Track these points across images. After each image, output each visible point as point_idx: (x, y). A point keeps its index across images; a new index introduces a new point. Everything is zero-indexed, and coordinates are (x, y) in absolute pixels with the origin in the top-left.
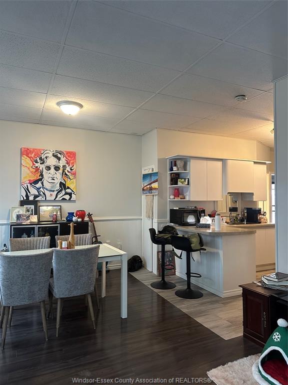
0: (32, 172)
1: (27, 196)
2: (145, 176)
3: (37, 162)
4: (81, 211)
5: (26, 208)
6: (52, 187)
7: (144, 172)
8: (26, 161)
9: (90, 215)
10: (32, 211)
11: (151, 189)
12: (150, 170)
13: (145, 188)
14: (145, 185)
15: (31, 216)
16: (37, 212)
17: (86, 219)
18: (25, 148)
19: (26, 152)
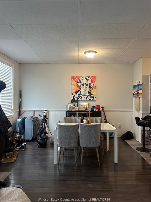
0: (76, 87)
1: (74, 98)
2: (135, 86)
3: (78, 82)
4: (98, 106)
5: (74, 104)
6: (85, 94)
7: (134, 84)
8: (74, 82)
9: (102, 108)
10: (76, 105)
11: (138, 94)
12: (138, 83)
13: (135, 93)
14: (135, 91)
15: (76, 107)
16: (78, 105)
17: (101, 110)
18: (73, 76)
19: (73, 78)
